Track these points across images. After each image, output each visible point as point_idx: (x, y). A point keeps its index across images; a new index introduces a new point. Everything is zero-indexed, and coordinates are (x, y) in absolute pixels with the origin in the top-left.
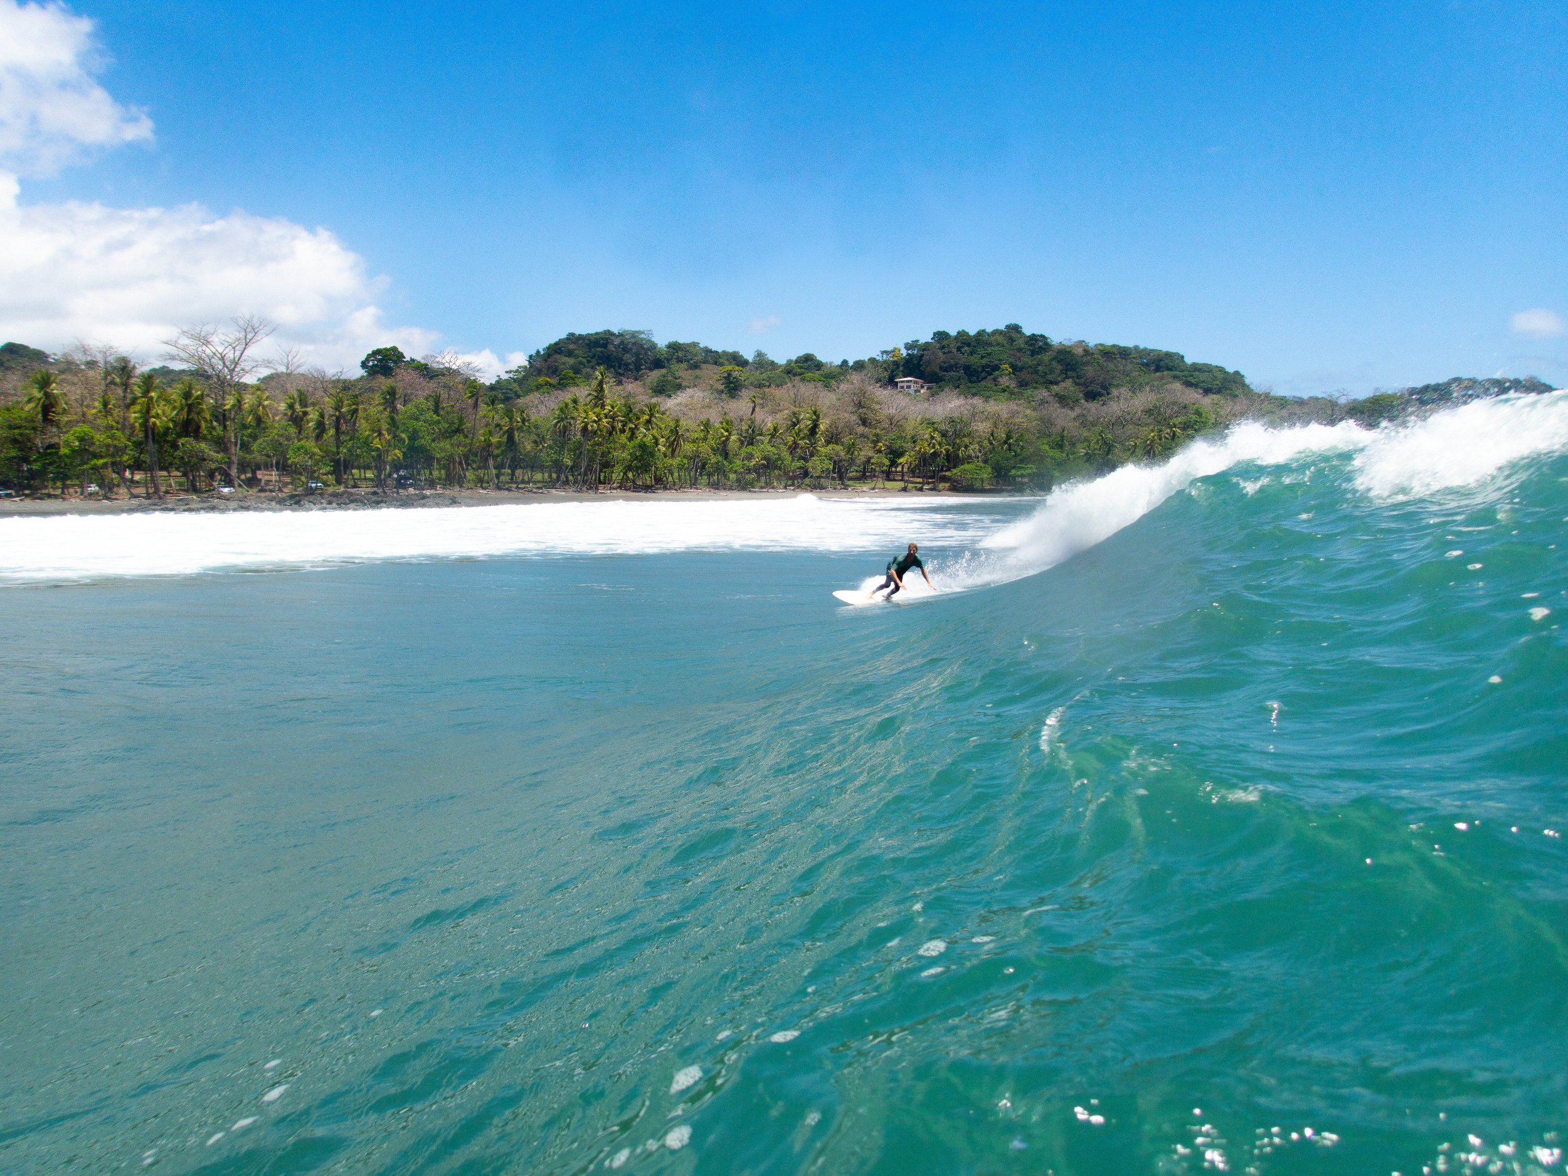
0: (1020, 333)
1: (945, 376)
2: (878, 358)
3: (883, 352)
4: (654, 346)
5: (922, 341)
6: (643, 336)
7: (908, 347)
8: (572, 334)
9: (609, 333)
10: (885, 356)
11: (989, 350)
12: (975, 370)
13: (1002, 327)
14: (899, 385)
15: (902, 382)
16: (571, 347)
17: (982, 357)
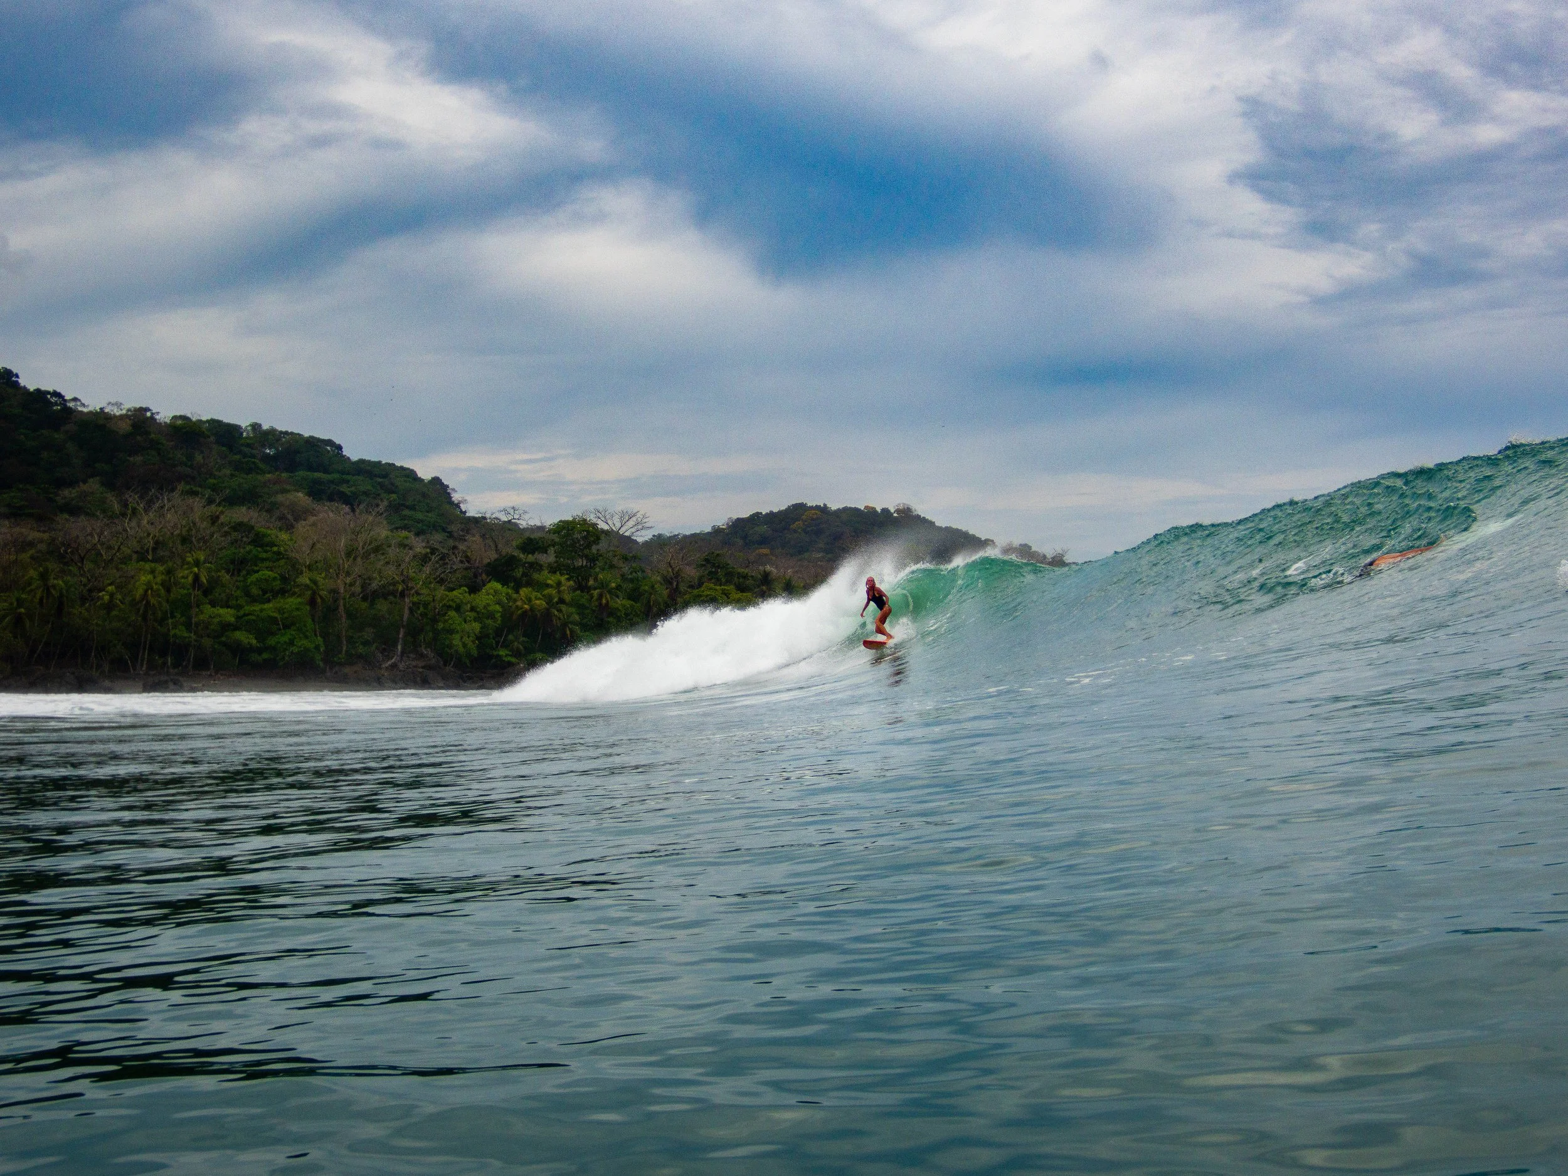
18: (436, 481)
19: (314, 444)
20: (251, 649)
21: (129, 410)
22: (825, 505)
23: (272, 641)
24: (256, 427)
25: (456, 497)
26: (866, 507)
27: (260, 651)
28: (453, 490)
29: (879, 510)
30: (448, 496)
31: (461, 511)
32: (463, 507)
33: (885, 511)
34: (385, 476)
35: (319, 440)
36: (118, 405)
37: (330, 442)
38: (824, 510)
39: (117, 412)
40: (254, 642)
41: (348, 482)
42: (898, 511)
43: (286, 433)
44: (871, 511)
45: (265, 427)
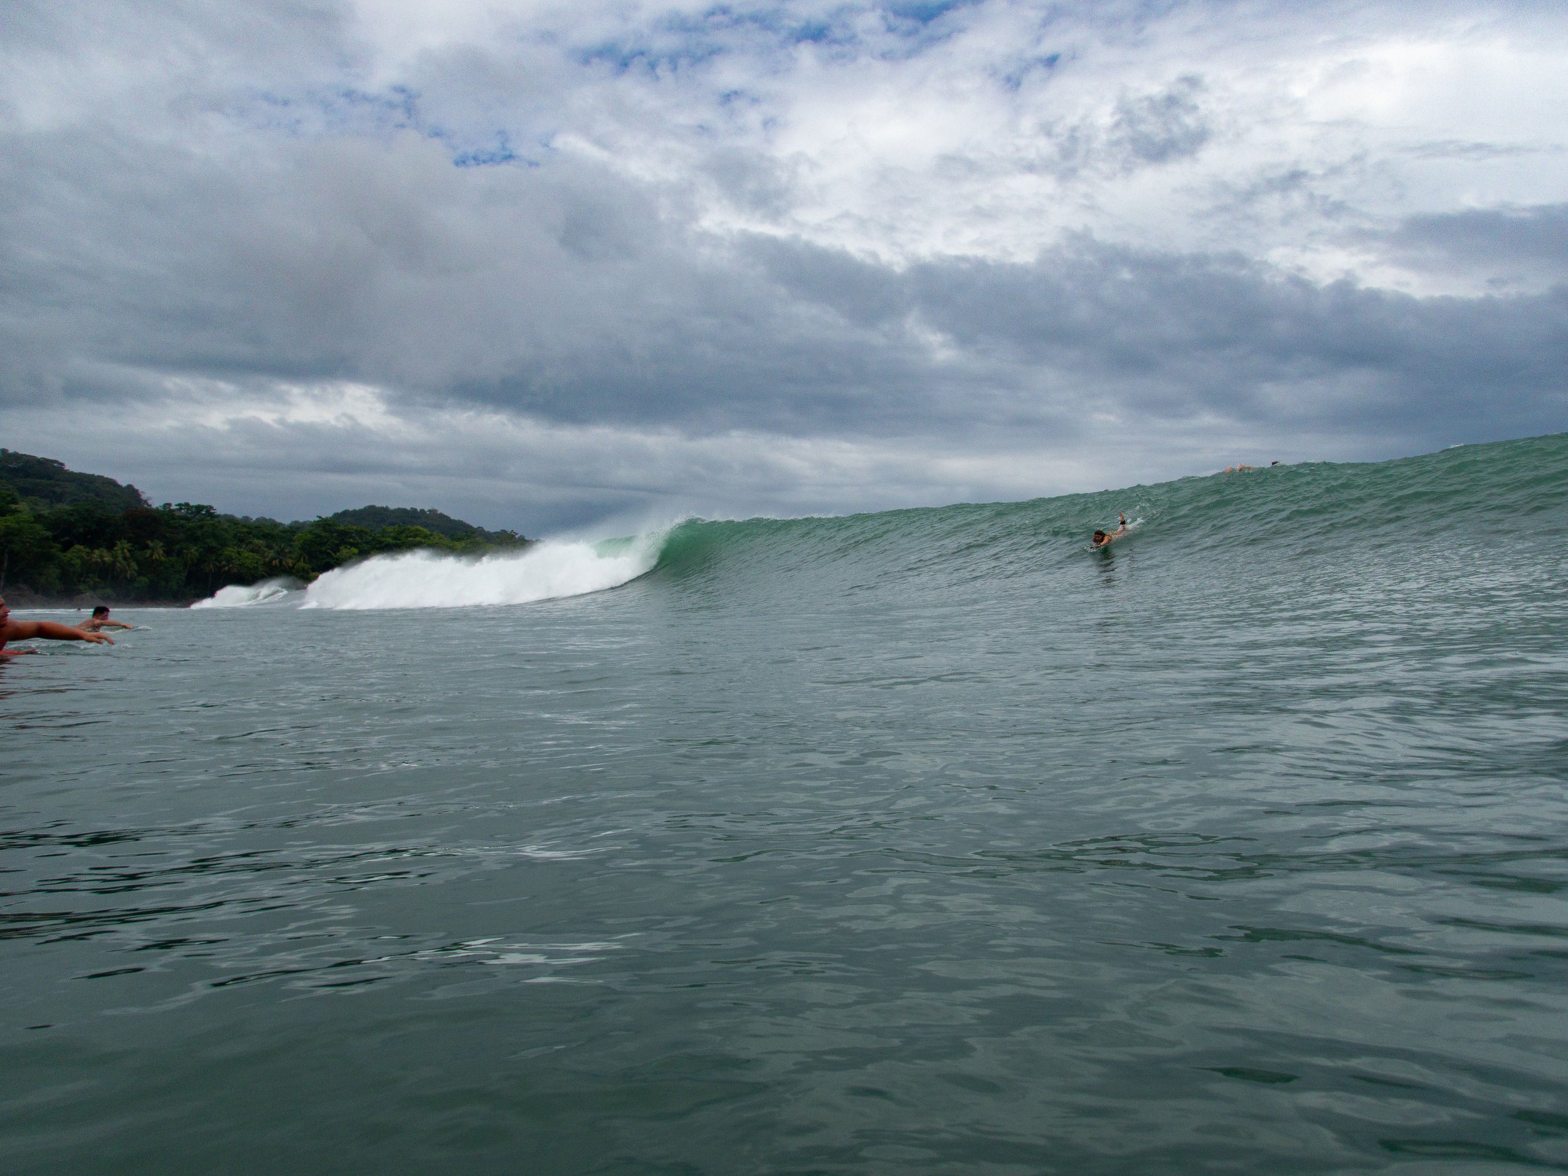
18: (130, 487)
22: (387, 507)
25: (144, 497)
26: (412, 508)
28: (143, 492)
29: (418, 510)
30: (139, 495)
31: (148, 505)
32: (150, 502)
33: (422, 511)
35: (48, 460)
37: (55, 461)
38: (386, 509)
41: (59, 485)
42: (429, 511)
43: (25, 455)
44: (414, 510)
45: (11, 451)
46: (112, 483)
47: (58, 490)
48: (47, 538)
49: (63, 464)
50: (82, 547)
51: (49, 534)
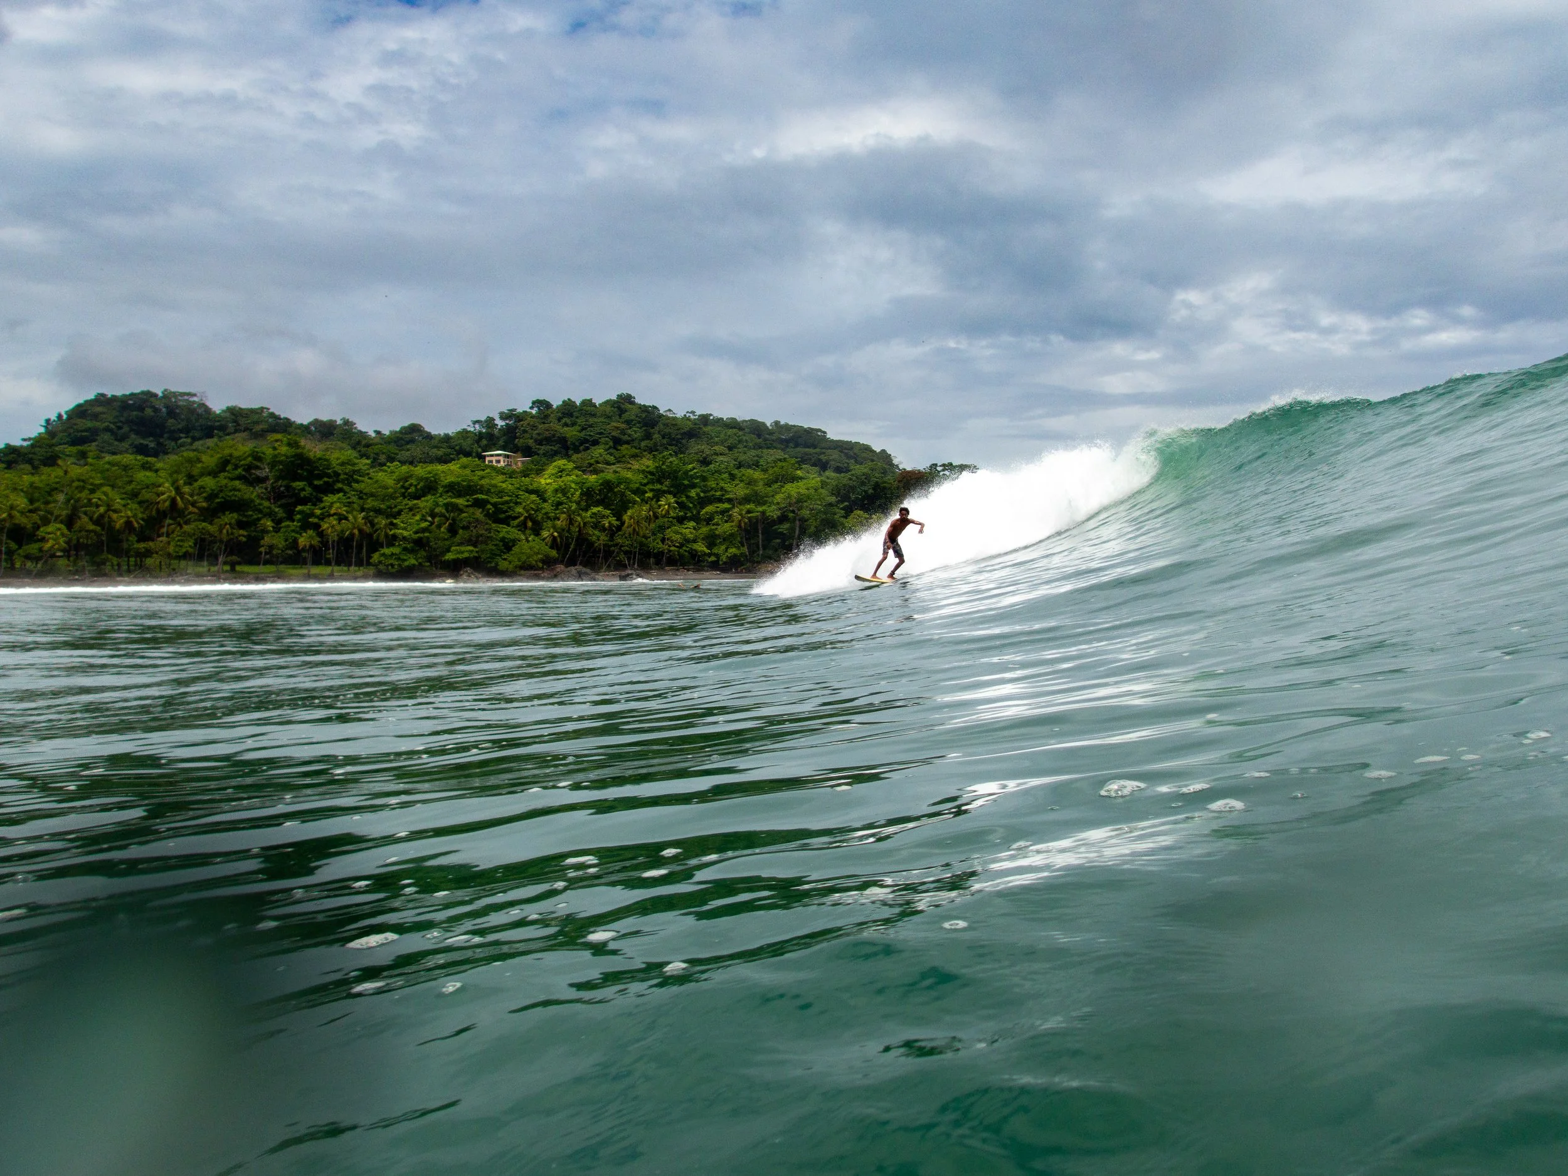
0: (633, 403)
1: (539, 449)
2: (469, 429)
3: (475, 422)
4: (208, 410)
5: (520, 410)
6: (195, 399)
7: (503, 416)
8: (103, 395)
9: (150, 395)
10: (477, 426)
11: (591, 420)
12: (573, 444)
13: (614, 398)
14: (487, 459)
15: (492, 456)
16: (99, 409)
17: (583, 429)
18: (883, 451)
19: (810, 432)
20: (705, 554)
21: (699, 416)
23: (715, 550)
24: (777, 423)
25: (895, 462)
27: (710, 555)
34: (851, 449)
35: (812, 429)
36: (693, 412)
37: (820, 430)
39: (692, 417)
40: (705, 549)
43: (794, 426)
46: (867, 448)
47: (823, 458)
48: (831, 505)
49: (825, 433)
50: (862, 512)
51: (833, 499)
